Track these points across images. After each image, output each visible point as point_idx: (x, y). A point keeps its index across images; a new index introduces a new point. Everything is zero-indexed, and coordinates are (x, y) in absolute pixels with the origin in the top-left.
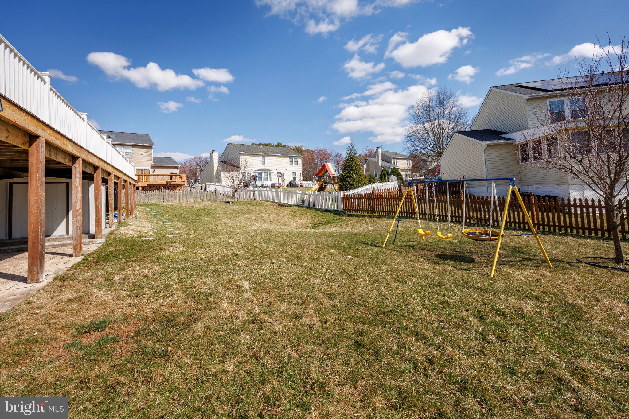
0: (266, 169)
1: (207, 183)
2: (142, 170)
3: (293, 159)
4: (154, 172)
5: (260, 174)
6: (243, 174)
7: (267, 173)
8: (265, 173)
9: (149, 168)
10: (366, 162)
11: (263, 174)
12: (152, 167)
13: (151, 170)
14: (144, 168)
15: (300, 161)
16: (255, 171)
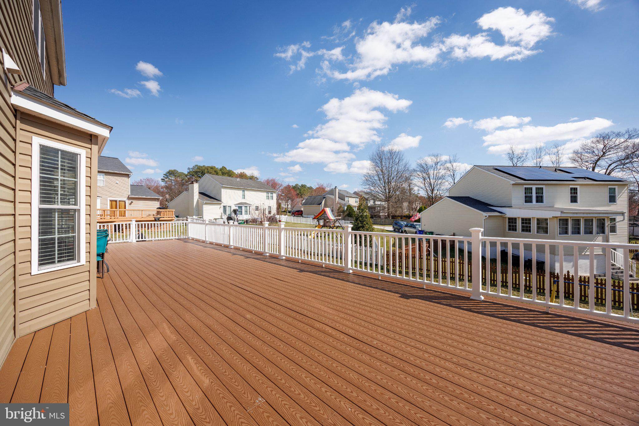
0: (246, 203)
1: (188, 217)
2: (116, 201)
3: (270, 194)
4: (130, 204)
5: (241, 207)
6: (225, 207)
7: (247, 207)
8: (245, 207)
9: (125, 199)
10: (324, 198)
11: (243, 208)
12: (129, 198)
13: (128, 202)
14: (118, 199)
15: (275, 196)
16: (236, 205)
